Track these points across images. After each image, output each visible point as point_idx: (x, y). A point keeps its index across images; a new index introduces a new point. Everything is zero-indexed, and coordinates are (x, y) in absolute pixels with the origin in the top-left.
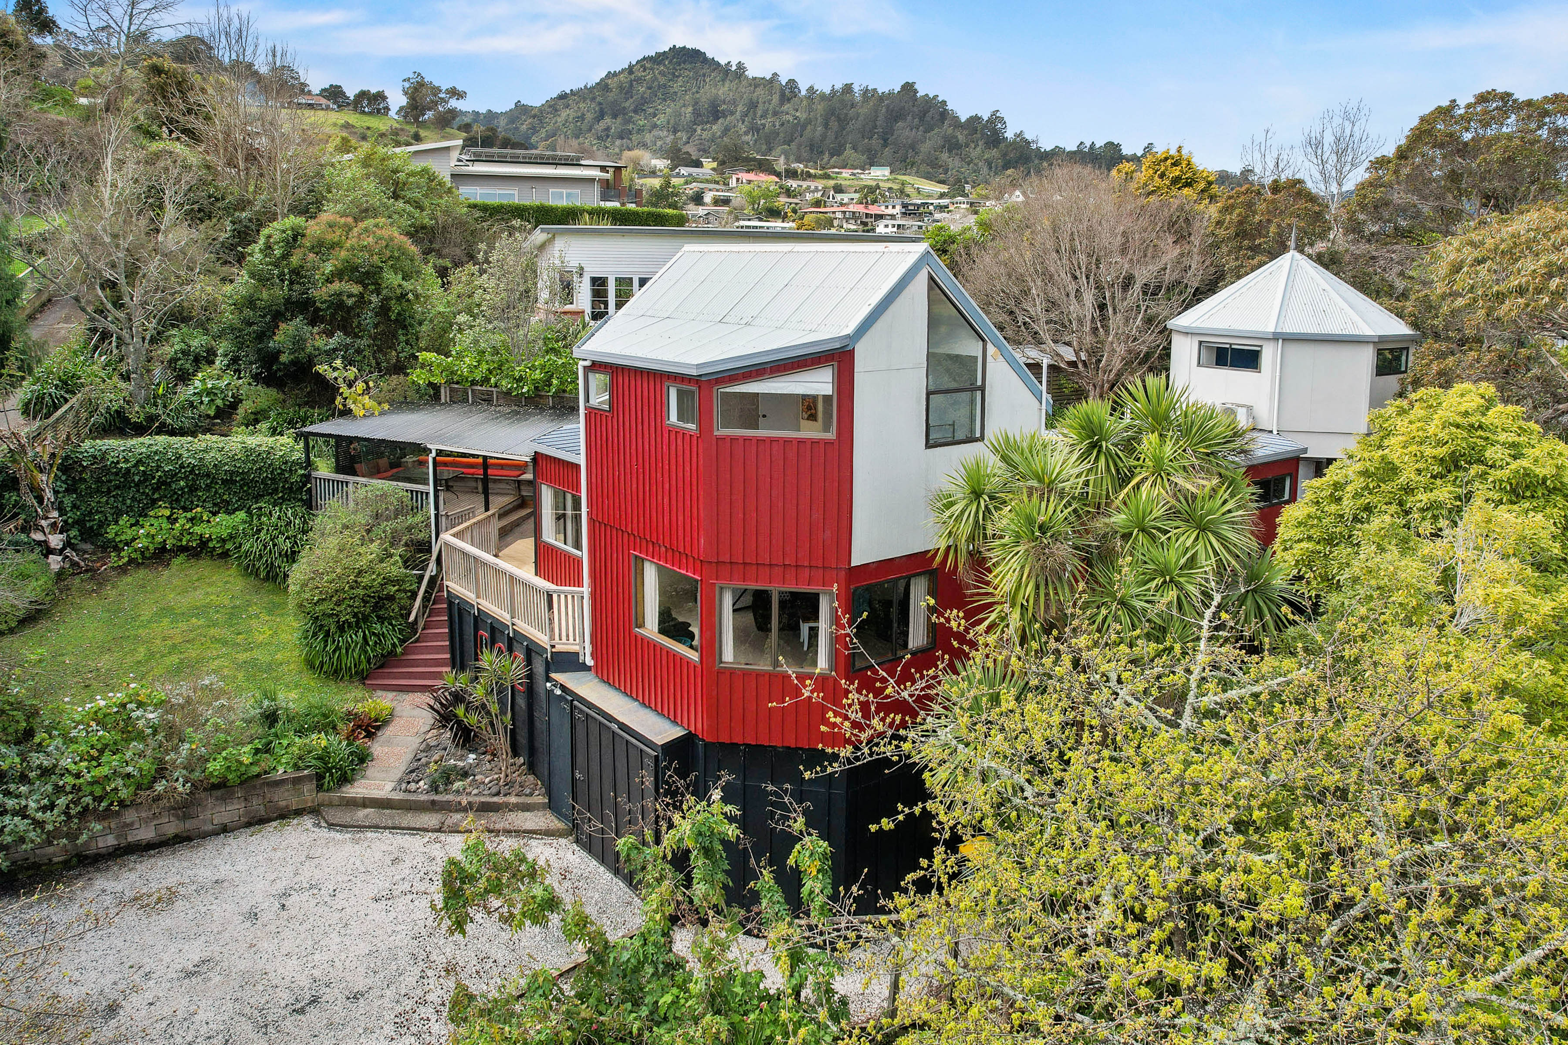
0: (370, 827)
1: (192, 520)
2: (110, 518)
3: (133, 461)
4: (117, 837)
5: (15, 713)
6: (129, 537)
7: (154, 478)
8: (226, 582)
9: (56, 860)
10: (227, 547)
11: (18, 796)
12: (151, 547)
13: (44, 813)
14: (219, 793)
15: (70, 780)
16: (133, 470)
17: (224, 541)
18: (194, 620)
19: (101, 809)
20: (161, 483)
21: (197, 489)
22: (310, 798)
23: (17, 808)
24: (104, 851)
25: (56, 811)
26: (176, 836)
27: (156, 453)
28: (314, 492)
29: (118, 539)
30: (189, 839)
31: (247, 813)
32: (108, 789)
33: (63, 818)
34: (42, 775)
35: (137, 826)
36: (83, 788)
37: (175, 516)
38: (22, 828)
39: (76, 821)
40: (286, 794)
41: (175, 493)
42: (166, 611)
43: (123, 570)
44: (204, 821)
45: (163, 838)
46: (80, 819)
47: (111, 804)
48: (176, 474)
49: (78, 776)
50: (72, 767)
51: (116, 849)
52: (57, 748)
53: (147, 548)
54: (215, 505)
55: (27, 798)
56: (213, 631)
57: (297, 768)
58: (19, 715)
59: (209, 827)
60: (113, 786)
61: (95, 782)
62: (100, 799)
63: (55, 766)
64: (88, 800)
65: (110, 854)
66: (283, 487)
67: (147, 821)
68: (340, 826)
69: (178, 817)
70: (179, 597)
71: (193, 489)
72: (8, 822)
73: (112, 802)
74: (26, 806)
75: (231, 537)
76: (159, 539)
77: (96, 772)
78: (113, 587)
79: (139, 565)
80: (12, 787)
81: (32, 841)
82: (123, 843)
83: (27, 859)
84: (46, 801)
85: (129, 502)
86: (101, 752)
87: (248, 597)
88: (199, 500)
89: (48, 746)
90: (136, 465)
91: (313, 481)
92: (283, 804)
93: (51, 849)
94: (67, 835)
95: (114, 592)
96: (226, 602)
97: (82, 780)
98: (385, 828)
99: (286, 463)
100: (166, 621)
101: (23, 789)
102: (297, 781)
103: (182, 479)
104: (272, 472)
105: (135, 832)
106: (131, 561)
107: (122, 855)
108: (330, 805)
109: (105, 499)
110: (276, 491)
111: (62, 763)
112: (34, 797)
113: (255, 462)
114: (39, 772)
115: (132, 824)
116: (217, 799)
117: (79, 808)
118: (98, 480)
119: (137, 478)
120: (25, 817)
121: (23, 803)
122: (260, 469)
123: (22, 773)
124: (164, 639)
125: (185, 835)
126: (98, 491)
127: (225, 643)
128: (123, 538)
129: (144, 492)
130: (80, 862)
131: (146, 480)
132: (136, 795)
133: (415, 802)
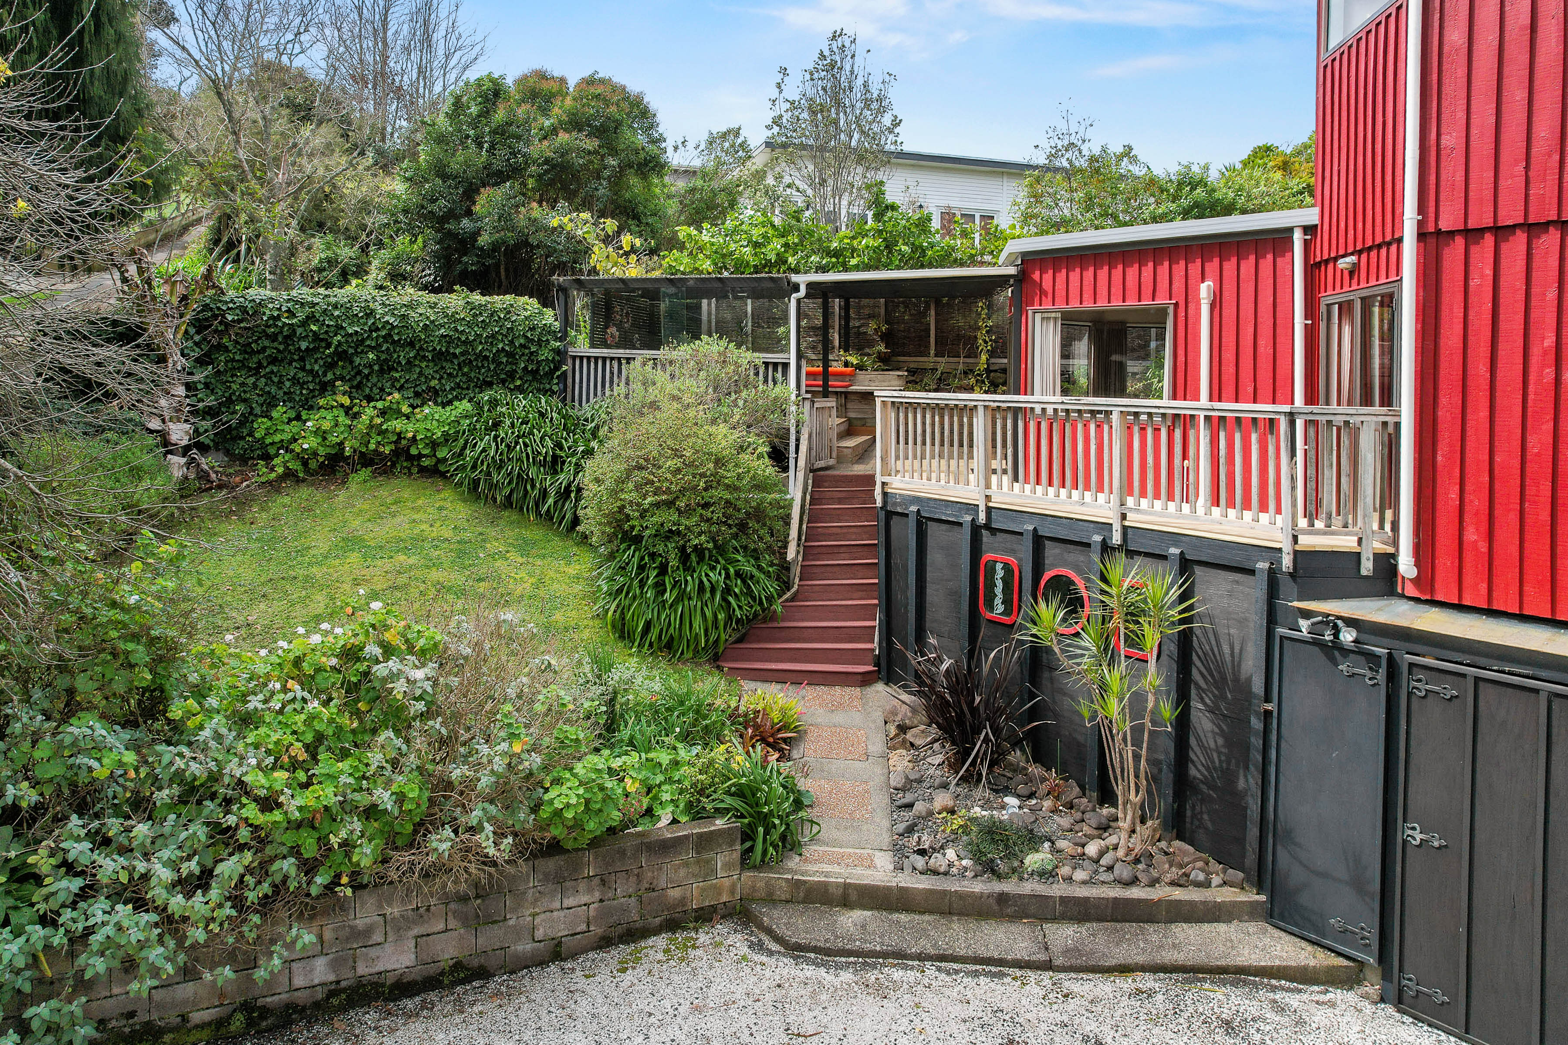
0: (885, 955)
1: (383, 413)
2: (258, 410)
3: (301, 315)
4: (335, 965)
5: (131, 646)
6: (286, 436)
7: (329, 346)
8: (441, 509)
9: (197, 1017)
10: (440, 455)
11: (125, 850)
12: (322, 451)
13: (189, 896)
14: (551, 864)
15: (251, 811)
16: (299, 331)
17: (434, 445)
18: (402, 558)
19: (314, 891)
20: (341, 355)
21: (391, 369)
22: (727, 882)
23: (124, 878)
24: (301, 997)
25: (215, 894)
26: (458, 965)
27: (335, 307)
28: (570, 380)
29: (268, 441)
30: (483, 974)
31: (603, 914)
32: (334, 840)
33: (229, 910)
34: (183, 800)
35: (377, 937)
36: (277, 836)
37: (356, 409)
38: (135, 935)
39: (256, 919)
40: (682, 872)
41: (359, 373)
42: (352, 542)
43: (274, 487)
44: (517, 932)
45: (432, 970)
46: (263, 915)
47: (336, 881)
48: (363, 340)
49: (268, 803)
50: (256, 780)
51: (332, 994)
52: (218, 737)
53: (315, 454)
54: (417, 395)
55: (147, 856)
56: (435, 575)
57: (696, 813)
58: (140, 653)
59: (524, 947)
60: (343, 834)
61: (306, 823)
62: (309, 868)
63: (214, 778)
64: (288, 865)
65: (317, 1005)
66: (525, 368)
67: (398, 926)
68: (816, 950)
69: (465, 921)
70: (369, 524)
71: (386, 367)
72: (100, 917)
73: (338, 876)
74: (146, 877)
75: (447, 438)
76: (333, 439)
77: (306, 799)
78: (262, 509)
79: (299, 481)
80: (113, 825)
81: (155, 972)
82: (348, 979)
83: (131, 1015)
84: (192, 866)
85: (288, 384)
86: (312, 750)
87: (480, 529)
88: (393, 386)
89: (201, 727)
90: (304, 323)
91: (570, 361)
92: (674, 894)
93: (188, 990)
94: (231, 957)
95: (264, 515)
96: (447, 533)
97: (277, 816)
98: (921, 957)
99: (533, 329)
100: (354, 558)
101: (142, 830)
102: (705, 842)
103: (372, 348)
104: (512, 342)
105: (373, 952)
106: (289, 474)
107: (343, 1009)
108: (771, 900)
109: (252, 380)
110: (512, 375)
111: (233, 768)
112: (165, 854)
113: (485, 325)
114: (176, 790)
115: (368, 931)
116: (546, 878)
117: (266, 888)
118: (246, 349)
119: (304, 345)
120: (140, 904)
121: (141, 867)
122: (493, 336)
123: (136, 793)
124: (356, 583)
125: (475, 963)
126: (243, 365)
127: (462, 593)
128: (278, 438)
129: (312, 370)
130: (250, 1023)
131: (316, 350)
132: (385, 861)
133: (961, 896)
